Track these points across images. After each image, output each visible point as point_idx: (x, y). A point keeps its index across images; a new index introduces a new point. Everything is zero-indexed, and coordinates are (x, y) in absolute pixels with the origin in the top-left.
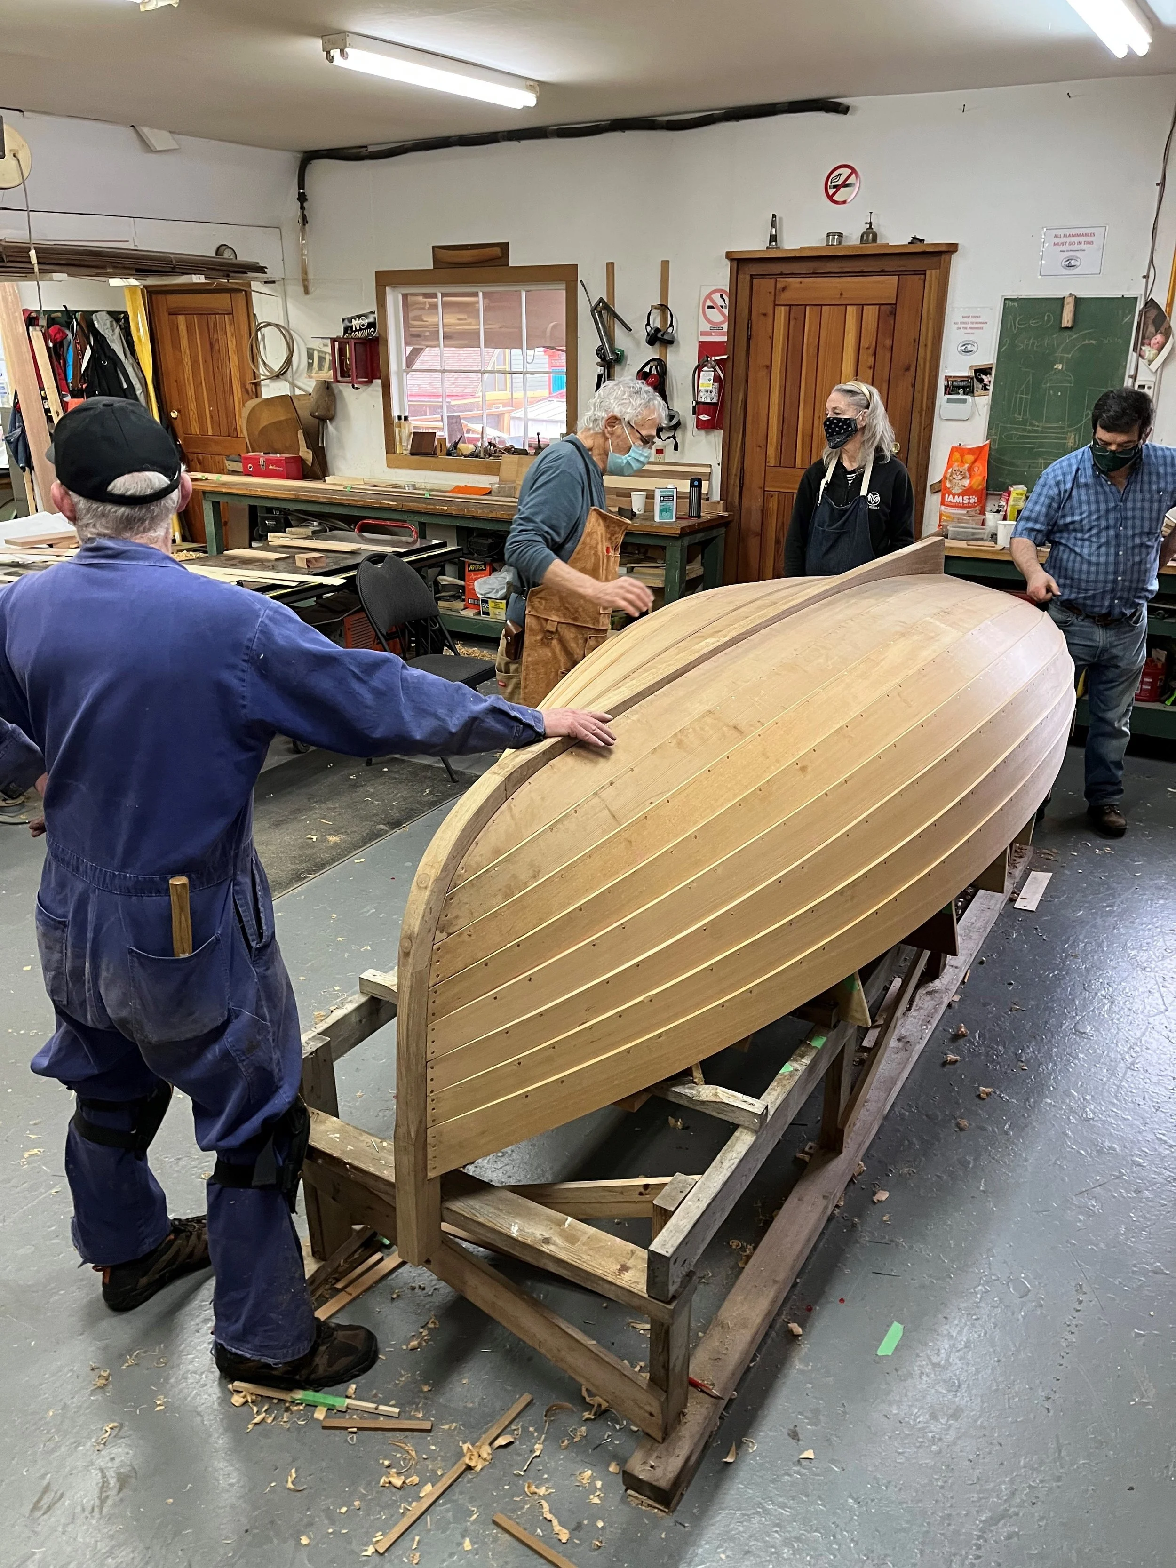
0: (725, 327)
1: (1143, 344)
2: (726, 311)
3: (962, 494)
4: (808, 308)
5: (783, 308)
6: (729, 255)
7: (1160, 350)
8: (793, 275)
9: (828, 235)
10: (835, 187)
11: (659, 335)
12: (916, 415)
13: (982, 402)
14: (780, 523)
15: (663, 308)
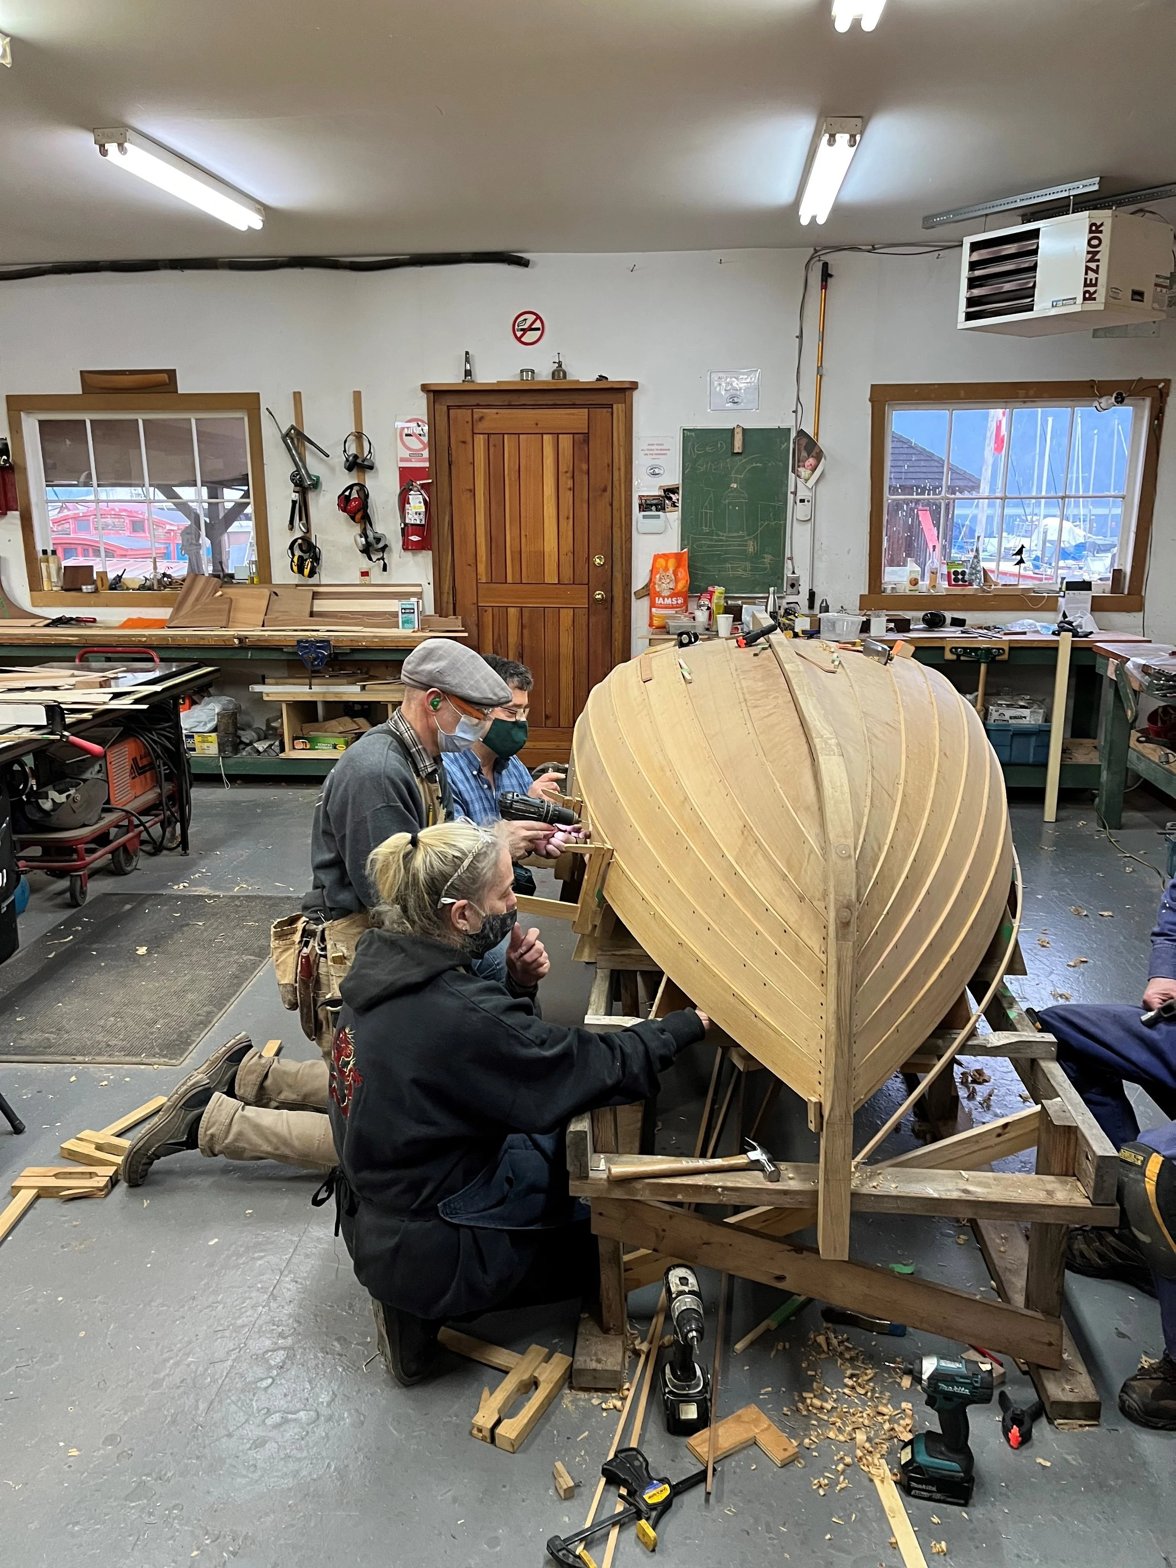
0: (426, 454)
1: (799, 467)
2: (425, 439)
3: (671, 596)
4: (506, 436)
5: (481, 436)
6: (425, 388)
7: (814, 470)
8: (489, 406)
9: (522, 371)
10: (522, 330)
11: (359, 461)
12: (616, 530)
13: (673, 518)
14: (496, 637)
15: (359, 436)
